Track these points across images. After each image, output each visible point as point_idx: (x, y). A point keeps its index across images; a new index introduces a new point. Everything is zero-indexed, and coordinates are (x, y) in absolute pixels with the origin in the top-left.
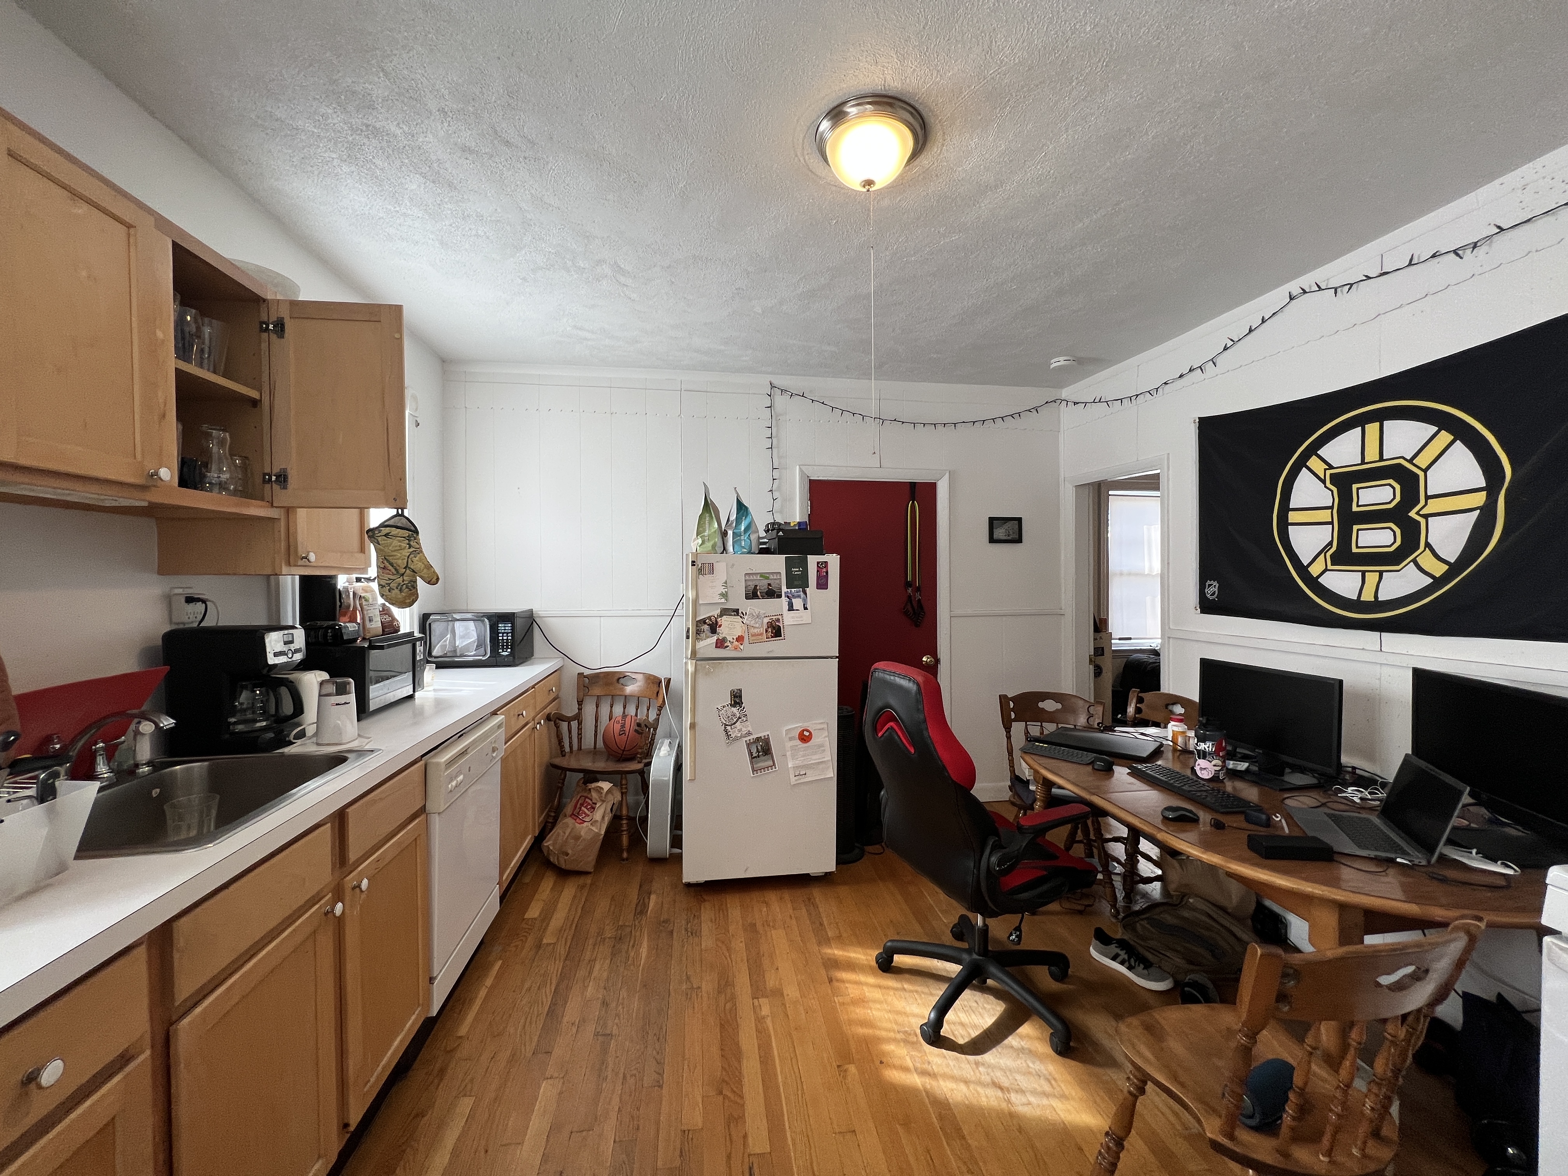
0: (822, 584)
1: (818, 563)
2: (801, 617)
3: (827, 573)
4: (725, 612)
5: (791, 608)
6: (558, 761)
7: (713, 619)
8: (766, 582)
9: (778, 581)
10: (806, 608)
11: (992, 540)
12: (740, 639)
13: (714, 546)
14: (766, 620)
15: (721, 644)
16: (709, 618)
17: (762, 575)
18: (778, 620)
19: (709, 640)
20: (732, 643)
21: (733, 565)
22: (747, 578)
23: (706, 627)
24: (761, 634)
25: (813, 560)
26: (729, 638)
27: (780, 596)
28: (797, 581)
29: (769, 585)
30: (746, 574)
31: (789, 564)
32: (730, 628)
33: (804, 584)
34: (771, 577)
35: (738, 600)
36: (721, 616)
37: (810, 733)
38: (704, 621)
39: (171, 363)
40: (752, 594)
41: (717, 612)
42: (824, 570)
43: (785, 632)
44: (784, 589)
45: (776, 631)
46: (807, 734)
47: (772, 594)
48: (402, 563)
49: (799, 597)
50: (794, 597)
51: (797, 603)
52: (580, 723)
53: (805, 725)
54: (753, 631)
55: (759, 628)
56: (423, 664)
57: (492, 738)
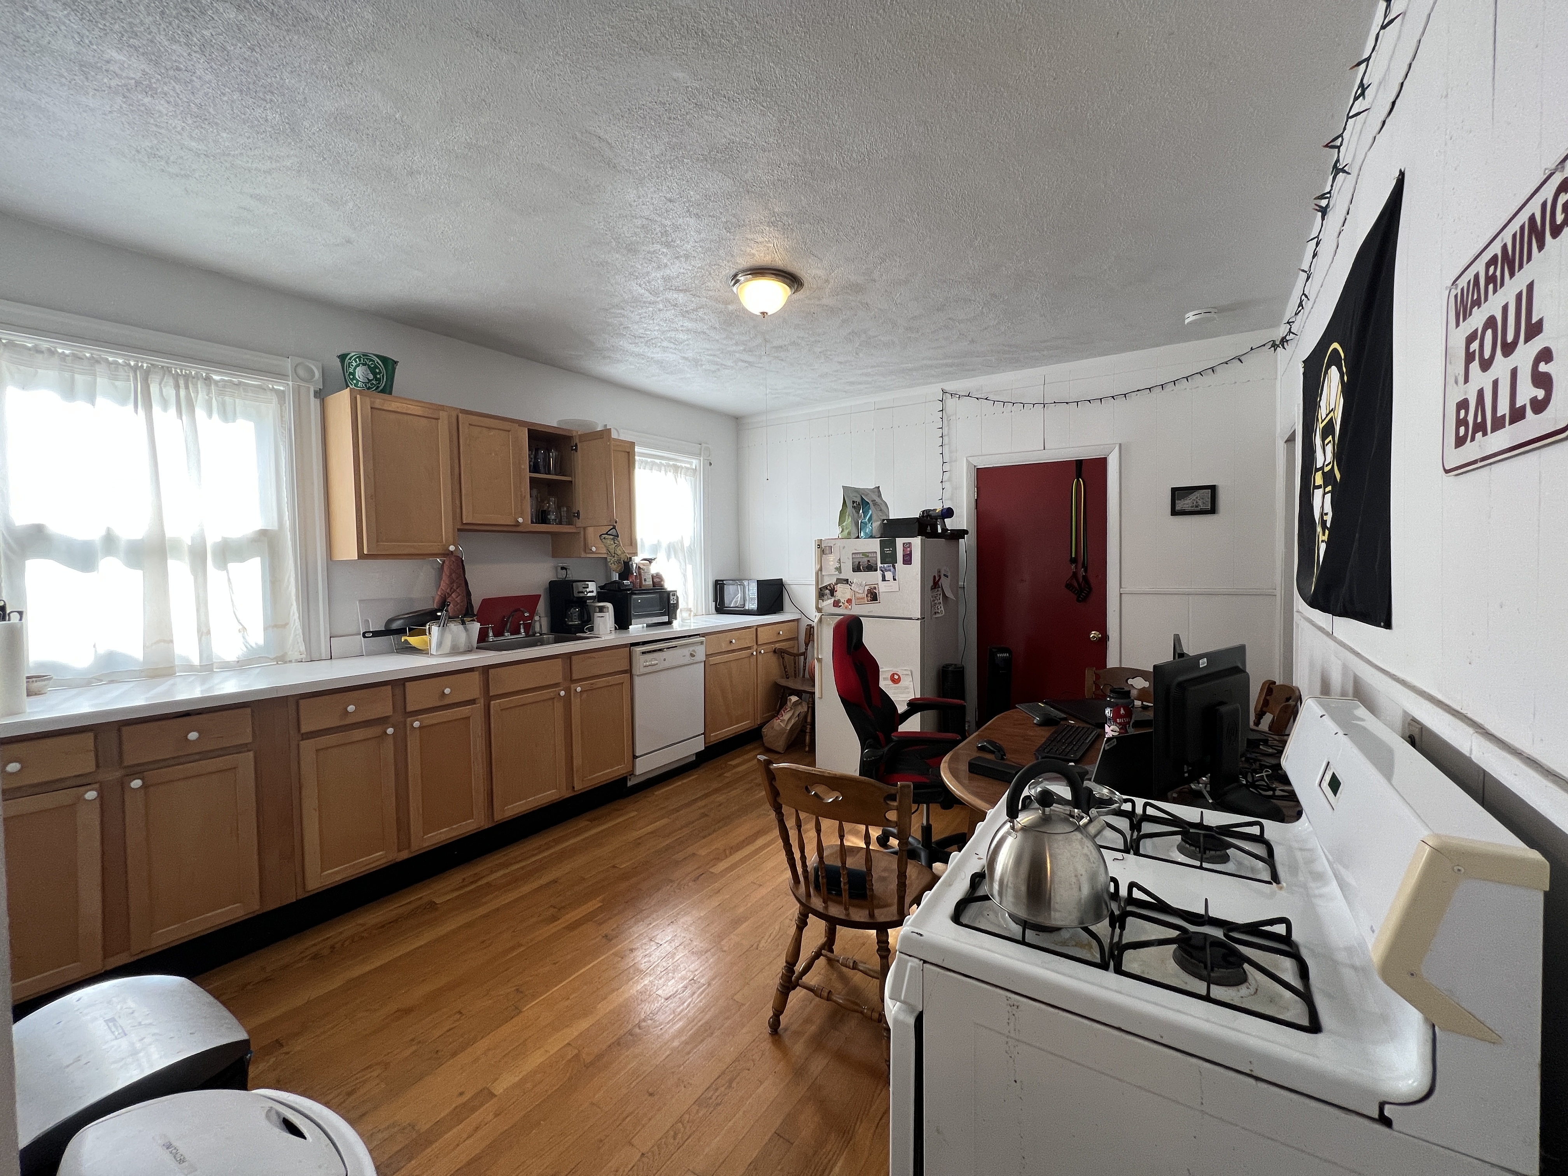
0: (908, 560)
1: (904, 544)
2: (891, 586)
3: (911, 551)
4: (839, 581)
5: (884, 579)
6: (783, 682)
7: (832, 586)
8: (866, 559)
9: (875, 559)
10: (895, 579)
11: (1174, 512)
12: (849, 601)
13: (849, 533)
14: (867, 588)
15: (836, 604)
16: (829, 585)
17: (863, 554)
18: (875, 588)
19: (829, 601)
20: (843, 603)
21: (844, 547)
22: (854, 556)
23: (827, 591)
24: (864, 598)
25: (900, 542)
26: (842, 601)
27: (876, 570)
28: (889, 558)
29: (869, 561)
30: (853, 554)
31: (883, 545)
32: (842, 593)
33: (894, 561)
34: (870, 555)
35: (847, 572)
36: (836, 584)
37: (899, 677)
38: (826, 587)
39: (528, 475)
40: (857, 569)
41: (834, 581)
42: (909, 549)
43: (881, 597)
44: (879, 565)
45: (873, 596)
46: (896, 677)
47: (871, 568)
48: (612, 551)
49: (890, 570)
50: (887, 571)
51: (889, 575)
52: (805, 659)
53: (895, 670)
54: (857, 595)
55: (862, 592)
56: (676, 606)
57: (691, 649)
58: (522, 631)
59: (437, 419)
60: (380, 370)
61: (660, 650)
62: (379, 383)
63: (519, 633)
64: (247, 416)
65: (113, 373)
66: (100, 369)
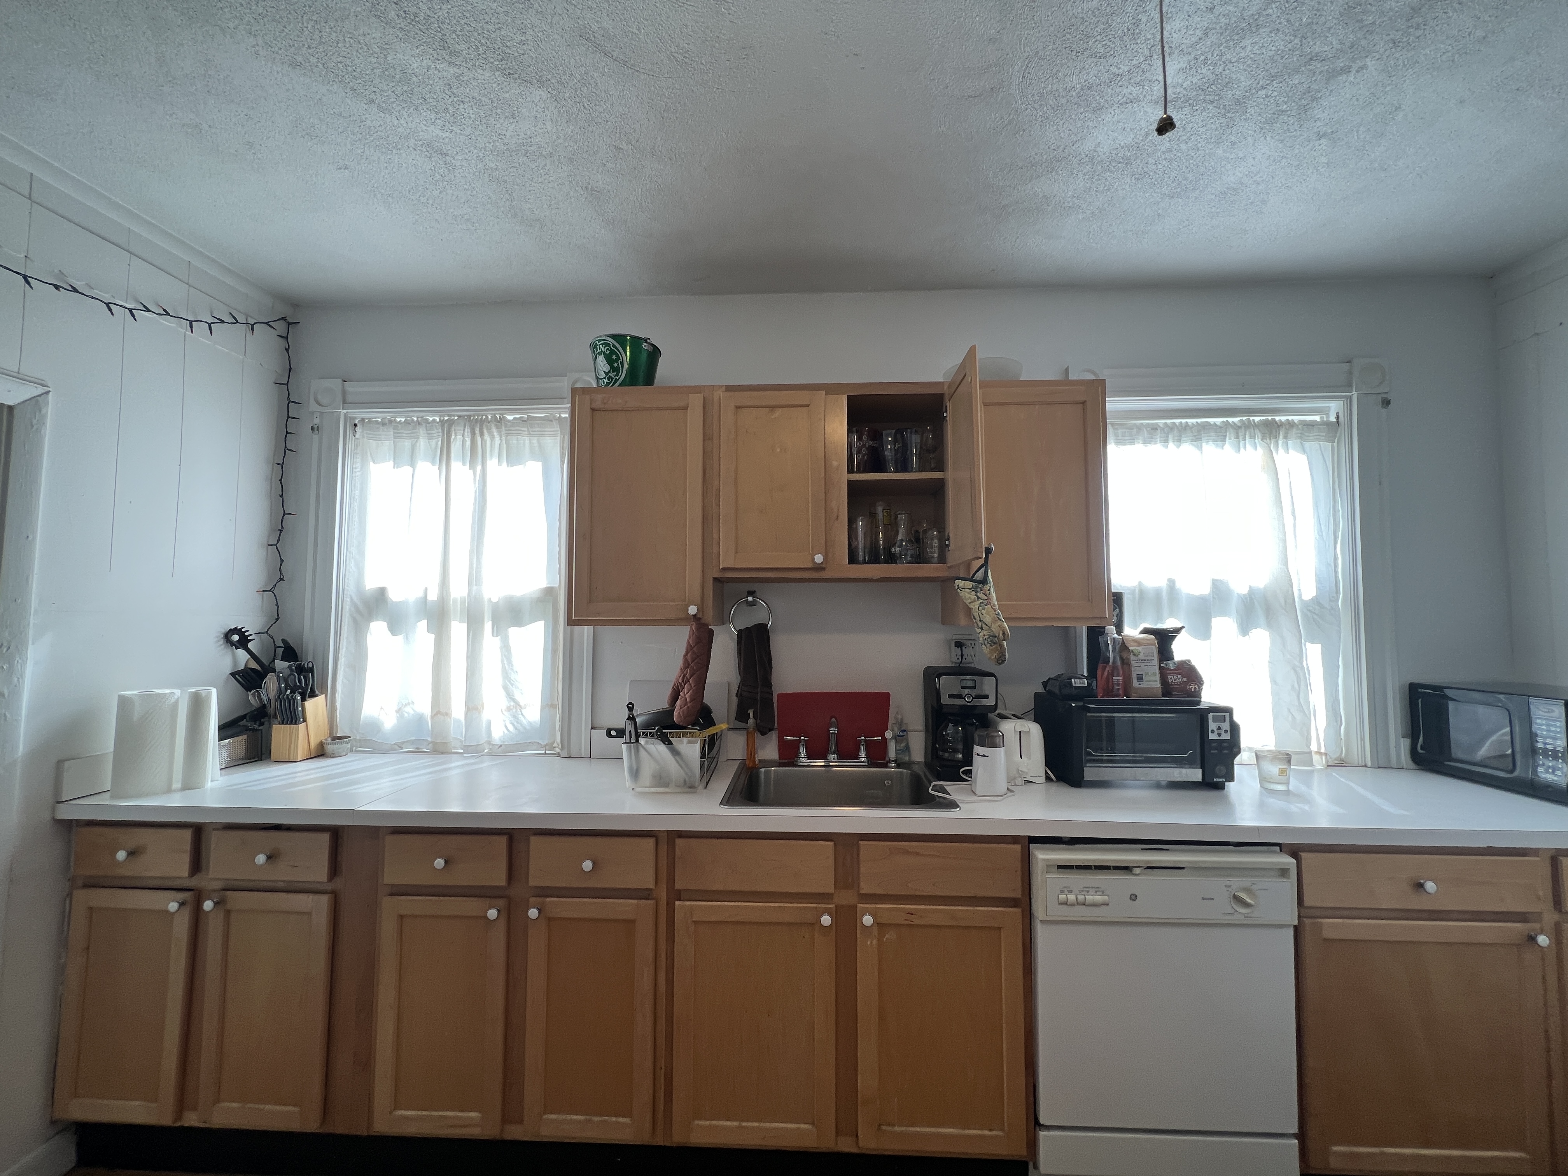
39: (843, 477)
56: (1231, 747)
57: (1237, 883)
58: (863, 754)
59: (685, 408)
60: (617, 356)
61: (1126, 869)
62: (617, 375)
63: (856, 757)
64: (534, 456)
65: (429, 432)
66: (422, 431)
